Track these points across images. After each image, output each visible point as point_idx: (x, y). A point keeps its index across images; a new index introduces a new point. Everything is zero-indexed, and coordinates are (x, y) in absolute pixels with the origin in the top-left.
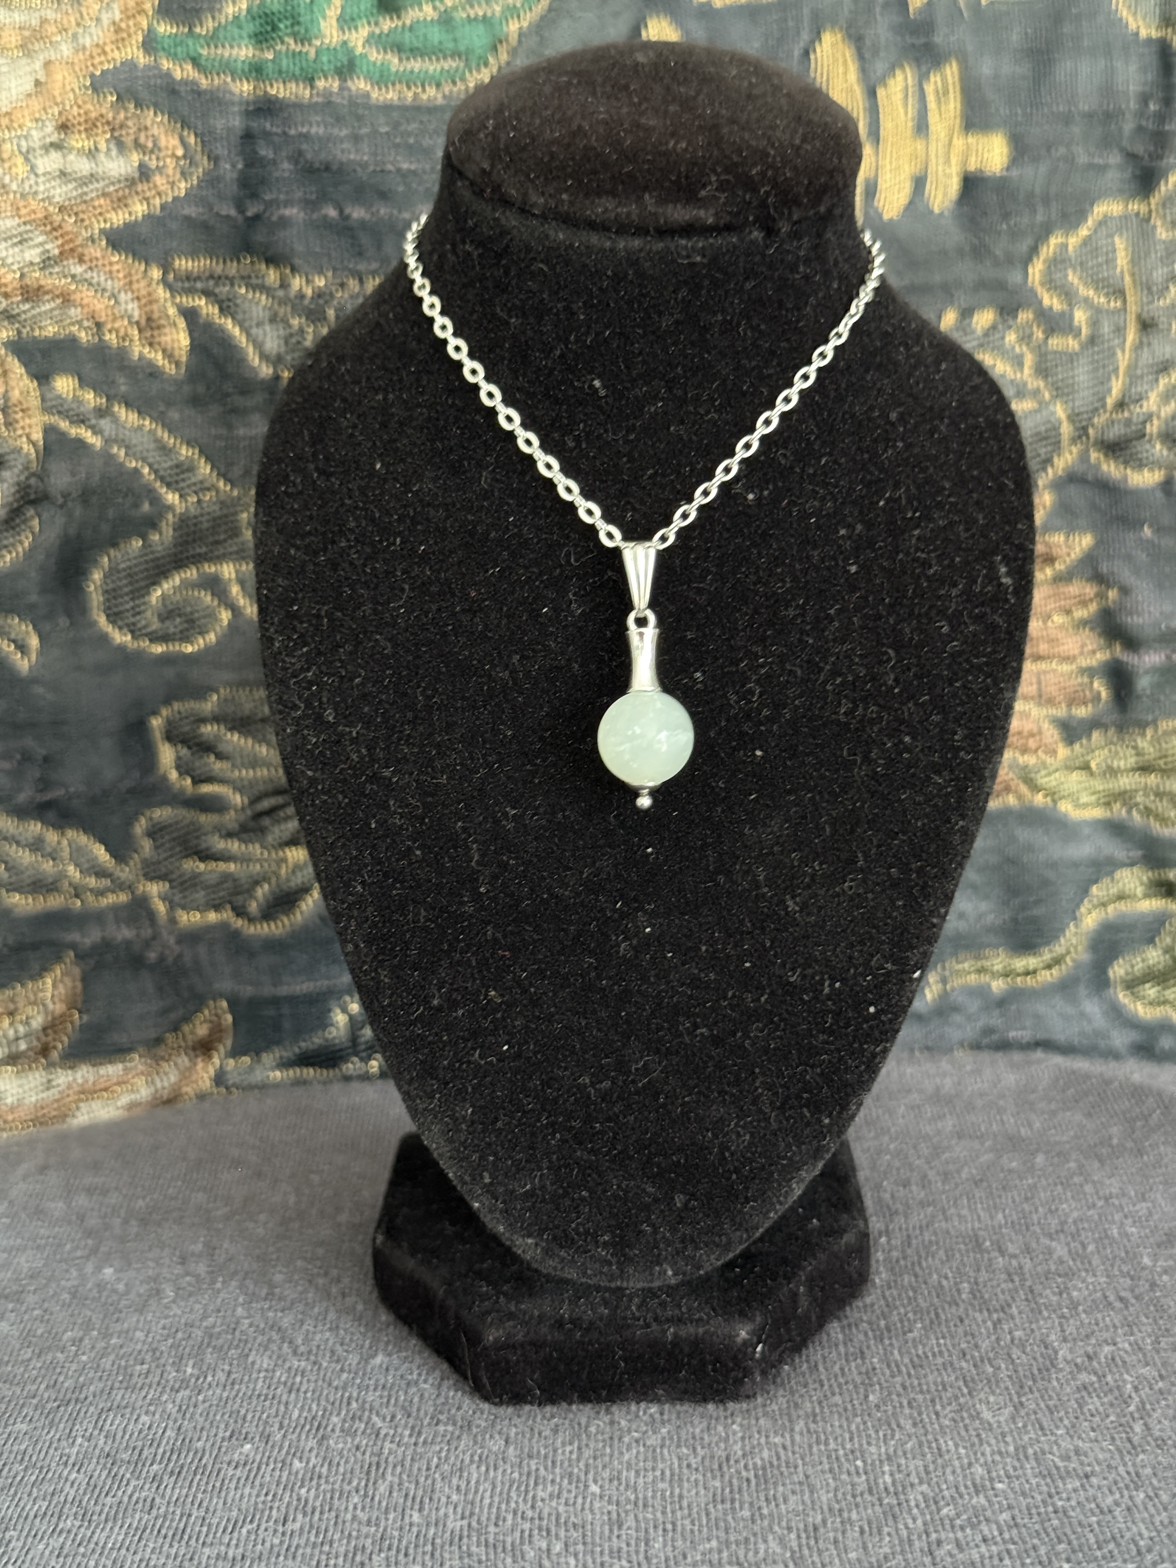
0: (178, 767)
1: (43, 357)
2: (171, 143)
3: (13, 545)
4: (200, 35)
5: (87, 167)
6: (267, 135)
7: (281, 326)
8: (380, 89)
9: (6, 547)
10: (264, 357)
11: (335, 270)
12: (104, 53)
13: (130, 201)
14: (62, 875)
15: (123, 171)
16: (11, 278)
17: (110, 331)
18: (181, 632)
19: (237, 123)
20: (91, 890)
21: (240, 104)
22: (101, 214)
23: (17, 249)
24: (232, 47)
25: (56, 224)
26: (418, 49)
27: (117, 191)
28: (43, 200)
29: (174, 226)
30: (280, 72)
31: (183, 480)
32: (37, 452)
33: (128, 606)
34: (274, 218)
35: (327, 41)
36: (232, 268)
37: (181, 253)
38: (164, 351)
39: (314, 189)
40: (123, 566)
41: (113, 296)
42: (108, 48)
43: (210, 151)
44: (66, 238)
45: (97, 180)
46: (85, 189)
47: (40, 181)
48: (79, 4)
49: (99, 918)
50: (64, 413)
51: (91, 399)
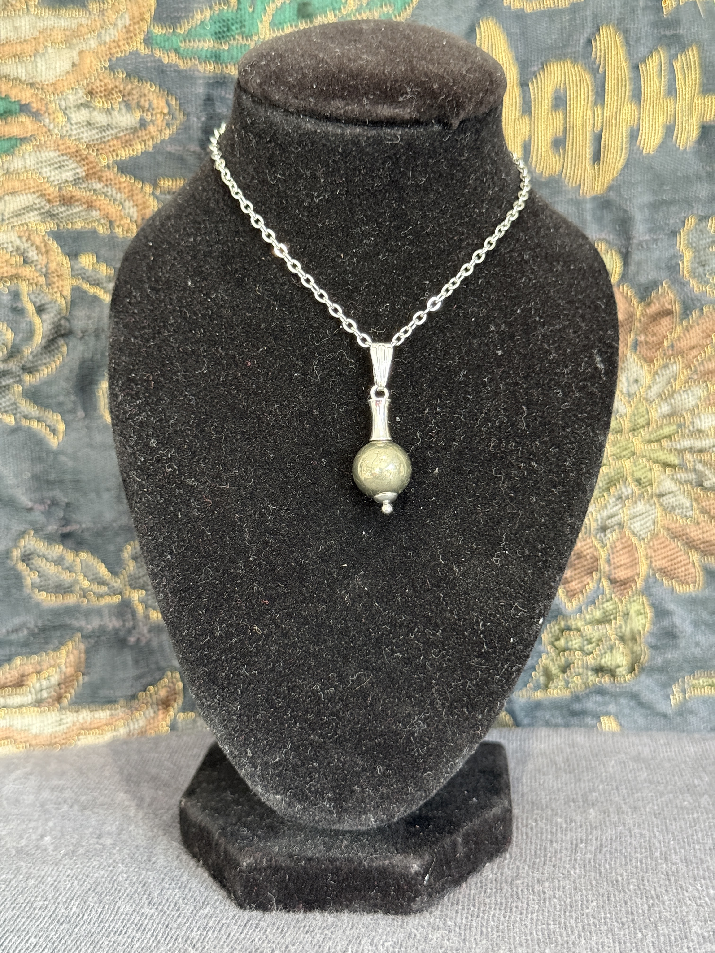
1: (74, 242)
2: (160, 104)
3: (49, 363)
4: (180, 34)
5: (106, 120)
6: (222, 99)
9: (45, 364)
12: (119, 46)
13: (133, 143)
14: (76, 582)
15: (129, 123)
16: (52, 190)
17: (118, 227)
19: (201, 91)
20: (95, 594)
21: (204, 78)
22: (114, 151)
23: (57, 172)
24: (199, 41)
25: (84, 156)
27: (125, 135)
28: (75, 140)
29: (160, 158)
30: (232, 58)
32: (66, 303)
35: (262, 37)
37: (165, 176)
41: (121, 203)
42: (121, 43)
43: (185, 109)
44: (91, 165)
45: (112, 129)
46: (104, 134)
47: (73, 128)
48: (103, 15)
49: (98, 612)
50: (85, 279)
51: (104, 270)
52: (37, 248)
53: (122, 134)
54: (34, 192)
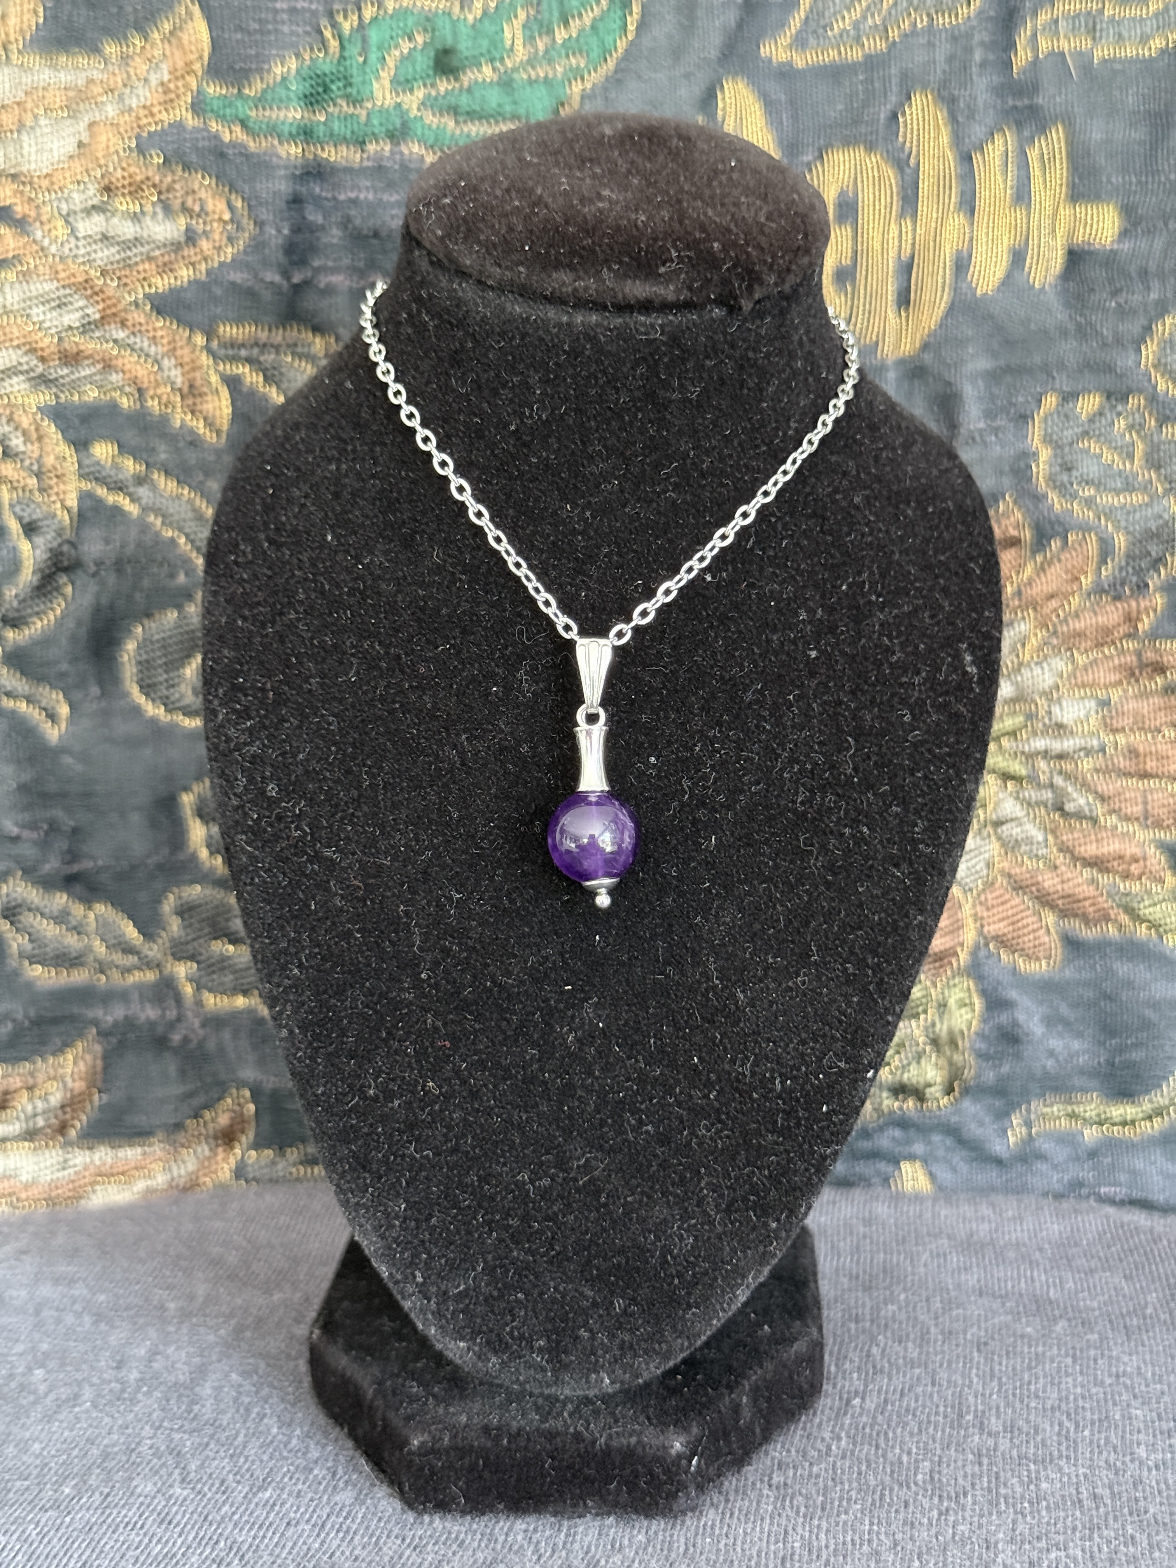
0: (208, 846)
1: (82, 423)
2: (217, 206)
3: (45, 613)
4: (248, 97)
5: (132, 230)
6: (317, 199)
8: (435, 153)
9: (37, 613)
12: (152, 115)
13: (176, 266)
14: (89, 949)
15: (169, 236)
16: (47, 343)
17: (152, 398)
19: (283, 188)
20: (117, 967)
21: (286, 167)
22: (145, 279)
23: (54, 313)
24: (279, 109)
25: (97, 289)
26: (474, 112)
27: (162, 255)
28: (84, 263)
29: (219, 291)
30: (332, 135)
32: (71, 518)
33: (161, 679)
34: (322, 285)
35: (379, 103)
36: (278, 336)
37: (226, 320)
38: (205, 419)
39: (362, 255)
40: (156, 637)
41: (156, 361)
42: (155, 110)
43: (257, 216)
44: (109, 302)
45: (142, 245)
46: (129, 253)
47: (80, 244)
48: (127, 64)
49: (123, 996)
50: (100, 480)
51: (130, 466)
52: (25, 433)
53: (157, 253)
54: (18, 347)
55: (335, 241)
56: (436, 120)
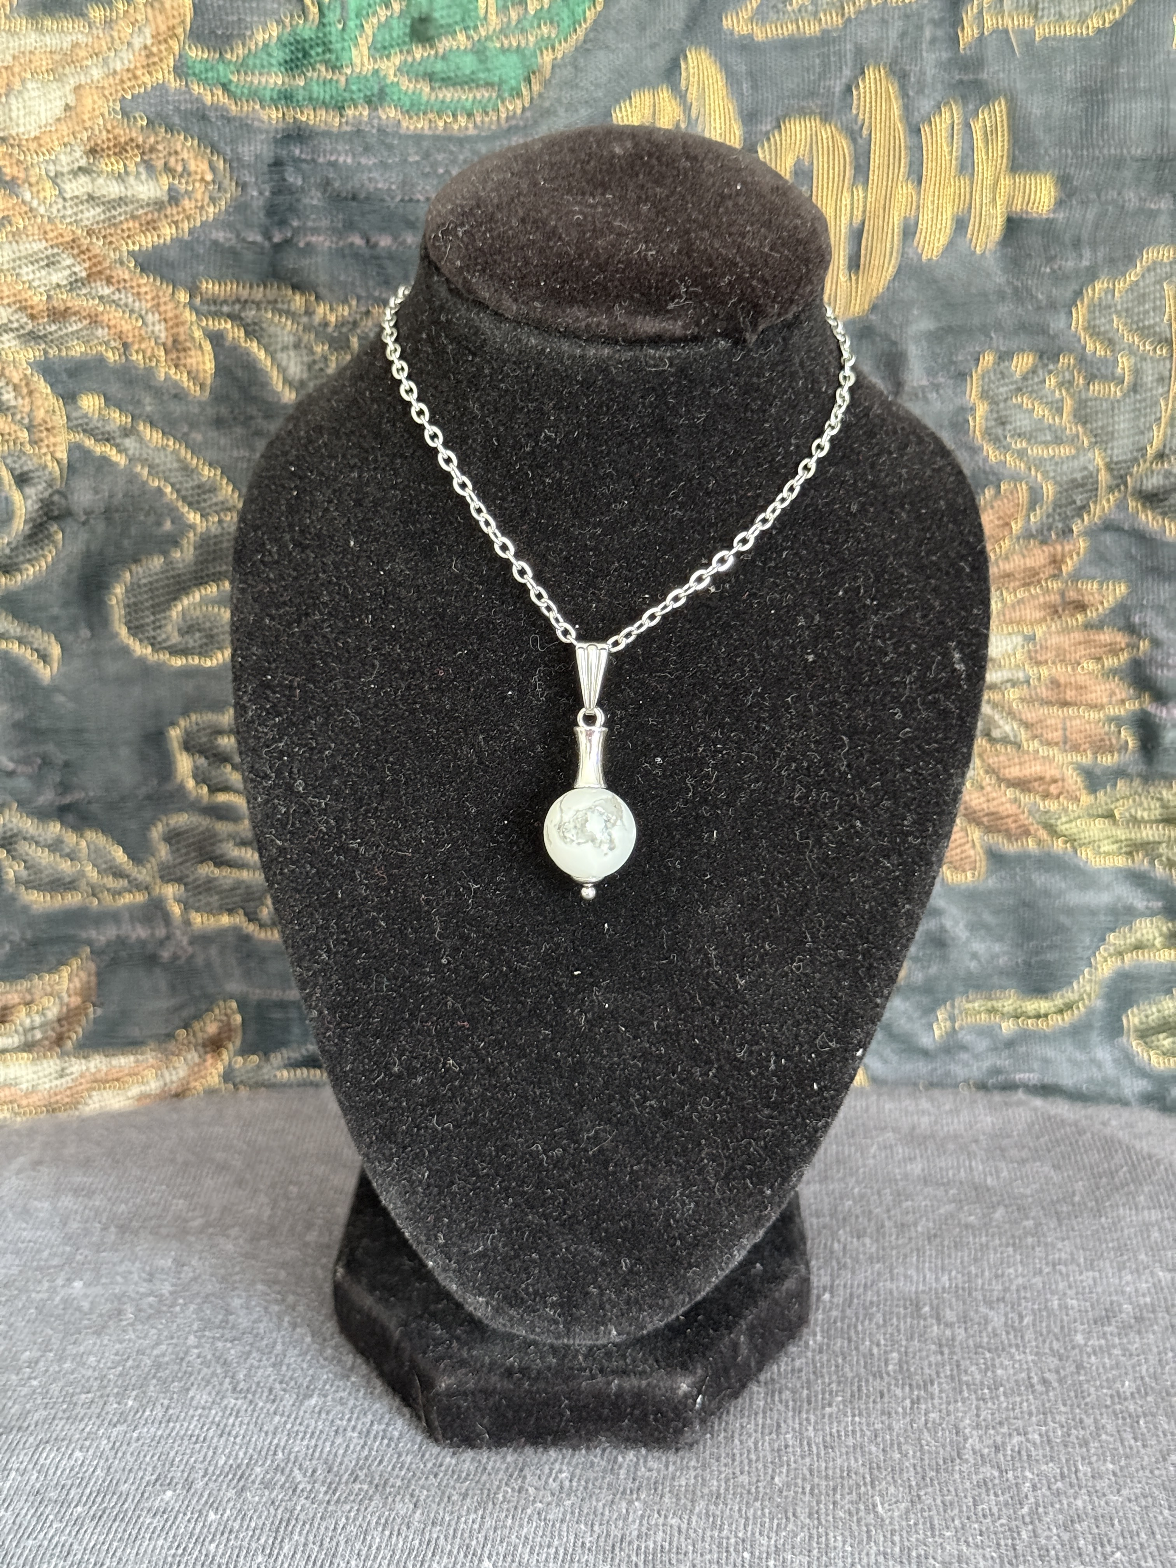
0: (195, 776)
1: (70, 377)
2: (199, 166)
3: (36, 559)
4: (230, 62)
5: (117, 189)
6: (297, 161)
7: (304, 352)
8: (411, 118)
9: (29, 561)
10: (286, 381)
11: (359, 299)
12: (136, 77)
13: (159, 225)
14: (82, 874)
15: (152, 196)
16: (38, 300)
17: (137, 352)
18: (201, 647)
19: (265, 151)
20: (108, 890)
21: (267, 132)
22: (129, 237)
23: (43, 272)
24: (261, 74)
25: (84, 247)
26: (449, 78)
27: (146, 214)
28: (71, 223)
29: (201, 250)
30: (311, 99)
31: (205, 501)
32: (61, 470)
33: (147, 620)
34: (301, 245)
35: (358, 70)
36: (258, 294)
37: (209, 277)
38: (189, 373)
39: (341, 216)
40: (144, 581)
41: (141, 316)
42: (139, 73)
43: (238, 177)
44: (94, 260)
45: (126, 204)
46: (114, 212)
47: (67, 205)
48: (111, 28)
49: (114, 917)
50: (89, 432)
51: (117, 418)
52: (16, 388)
53: (141, 212)
54: (9, 305)
55: (315, 202)
56: (411, 86)
